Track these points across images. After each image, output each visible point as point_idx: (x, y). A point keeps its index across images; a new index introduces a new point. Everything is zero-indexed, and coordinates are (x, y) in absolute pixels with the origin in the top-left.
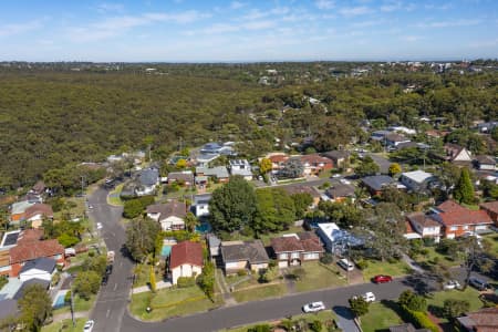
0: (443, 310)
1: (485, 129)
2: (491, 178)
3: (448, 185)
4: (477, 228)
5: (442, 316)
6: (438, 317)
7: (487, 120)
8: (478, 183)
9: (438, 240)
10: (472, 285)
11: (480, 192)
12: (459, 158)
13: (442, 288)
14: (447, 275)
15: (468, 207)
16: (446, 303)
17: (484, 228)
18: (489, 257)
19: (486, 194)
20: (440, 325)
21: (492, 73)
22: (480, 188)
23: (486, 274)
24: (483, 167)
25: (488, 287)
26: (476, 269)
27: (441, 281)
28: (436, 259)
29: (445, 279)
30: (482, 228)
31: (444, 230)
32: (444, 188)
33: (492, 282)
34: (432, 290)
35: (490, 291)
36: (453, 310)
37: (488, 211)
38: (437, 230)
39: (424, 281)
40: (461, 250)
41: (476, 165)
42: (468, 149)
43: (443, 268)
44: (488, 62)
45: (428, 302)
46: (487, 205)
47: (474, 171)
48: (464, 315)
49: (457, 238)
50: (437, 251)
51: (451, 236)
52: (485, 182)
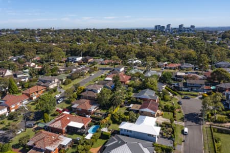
0: (19, 144)
1: (14, 60)
2: (23, 80)
3: (5, 88)
4: (23, 103)
5: (19, 147)
6: (18, 148)
7: (14, 56)
8: (18, 83)
9: (7, 115)
10: (28, 127)
11: (20, 87)
12: (6, 74)
13: (16, 135)
14: (16, 128)
15: (17, 95)
16: (20, 141)
17: (26, 101)
18: (31, 112)
19: (23, 87)
20: (20, 151)
21: (11, 35)
22: (19, 85)
23: (32, 120)
24: (18, 76)
25: (35, 125)
26: (28, 120)
27: (14, 132)
28: (9, 123)
29: (16, 130)
30: (25, 102)
31: (9, 109)
32: (4, 90)
33: (36, 122)
34: (12, 138)
35: (36, 126)
36: (23, 142)
37: (26, 94)
38: (5, 110)
39: (6, 136)
40: (19, 114)
41: (15, 76)
42: (9, 69)
43: (13, 126)
44: (8, 30)
45: (11, 144)
46: (25, 92)
47: (15, 79)
48: (28, 141)
49: (16, 110)
50: (8, 119)
51: (13, 110)
52: (21, 82)
